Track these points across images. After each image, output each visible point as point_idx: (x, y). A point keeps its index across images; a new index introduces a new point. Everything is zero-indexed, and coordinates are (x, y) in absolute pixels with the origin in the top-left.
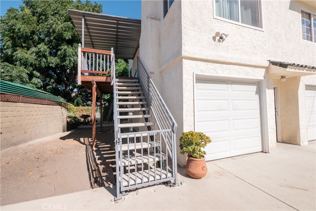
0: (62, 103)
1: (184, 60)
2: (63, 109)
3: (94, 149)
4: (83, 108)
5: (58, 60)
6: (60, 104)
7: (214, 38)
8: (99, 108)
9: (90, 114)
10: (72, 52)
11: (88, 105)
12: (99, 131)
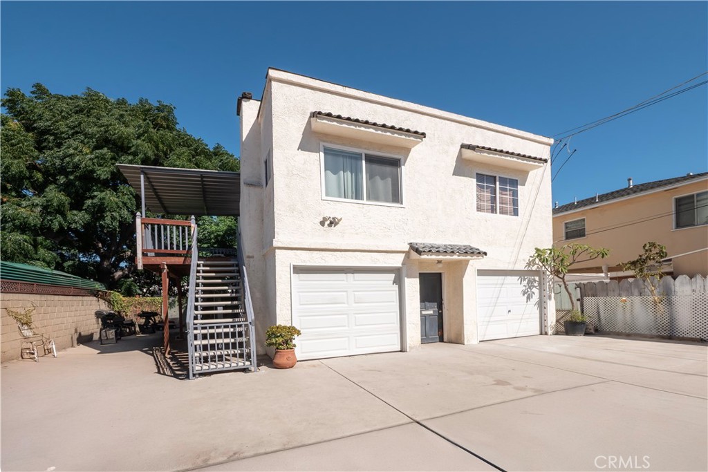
0: (99, 291)
1: (277, 251)
2: (101, 301)
3: (168, 356)
4: (142, 299)
5: (87, 217)
6: (95, 293)
7: (322, 223)
8: (177, 299)
9: (159, 311)
10: (117, 203)
11: (153, 294)
12: (178, 338)
